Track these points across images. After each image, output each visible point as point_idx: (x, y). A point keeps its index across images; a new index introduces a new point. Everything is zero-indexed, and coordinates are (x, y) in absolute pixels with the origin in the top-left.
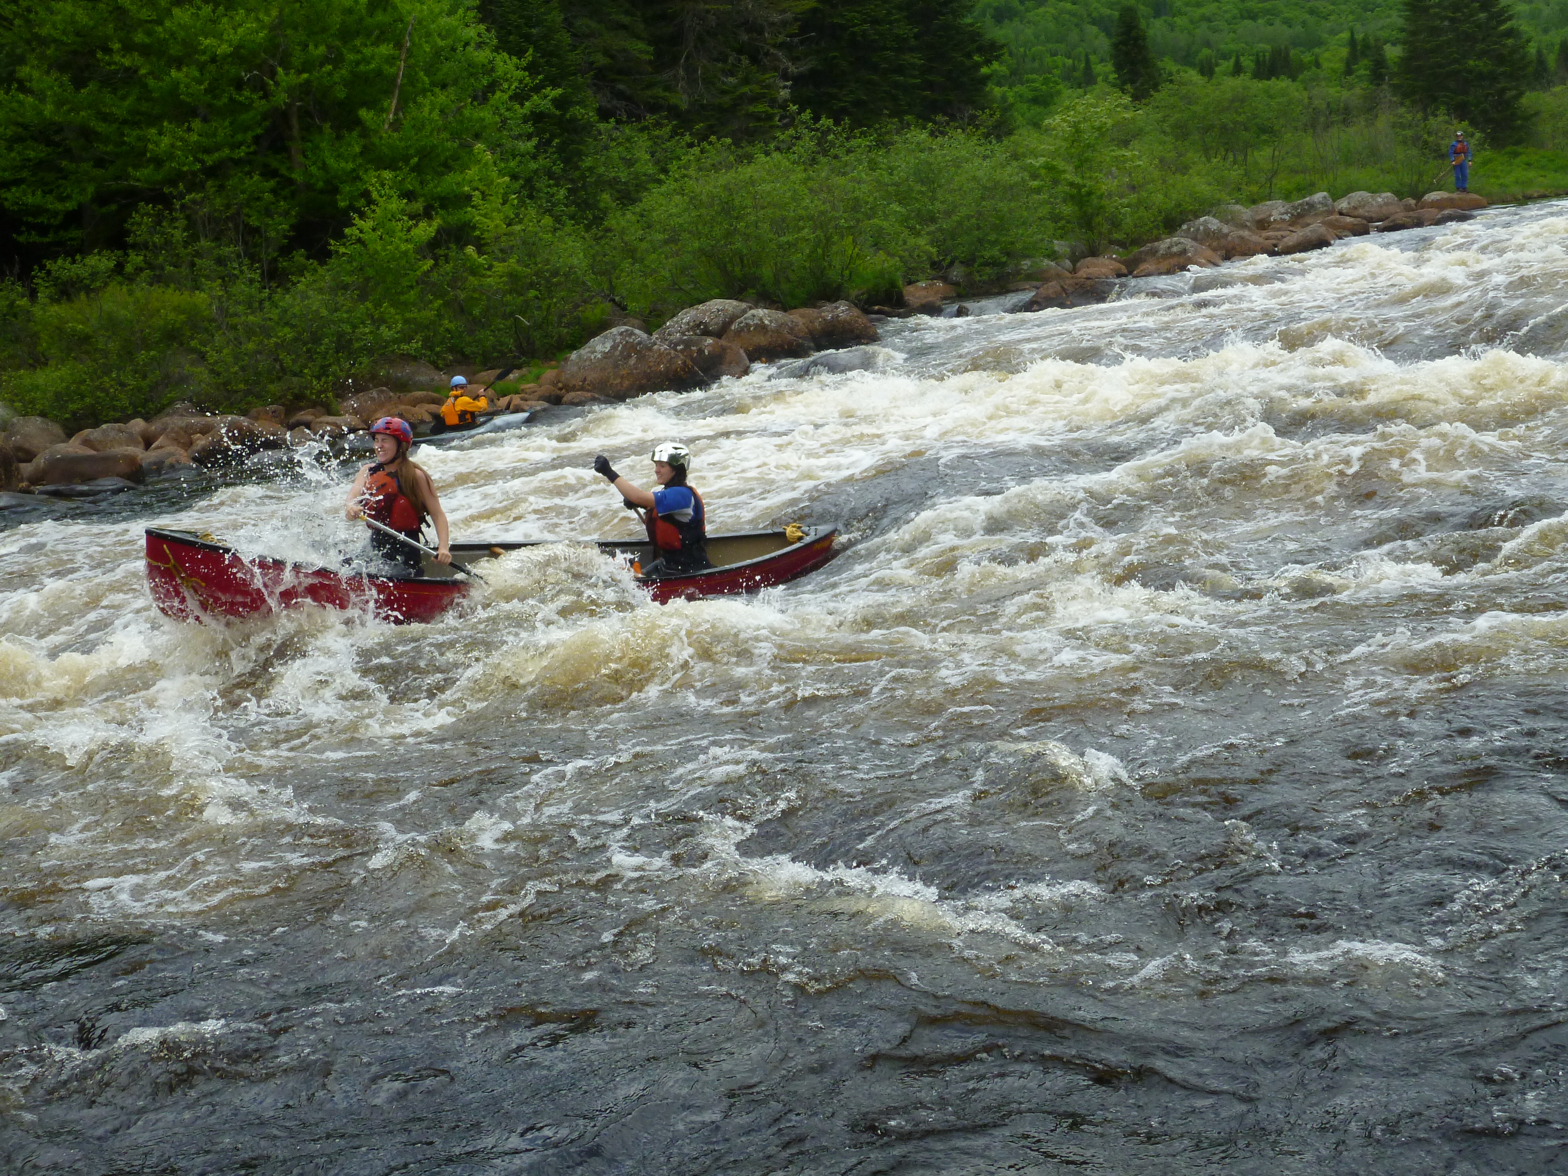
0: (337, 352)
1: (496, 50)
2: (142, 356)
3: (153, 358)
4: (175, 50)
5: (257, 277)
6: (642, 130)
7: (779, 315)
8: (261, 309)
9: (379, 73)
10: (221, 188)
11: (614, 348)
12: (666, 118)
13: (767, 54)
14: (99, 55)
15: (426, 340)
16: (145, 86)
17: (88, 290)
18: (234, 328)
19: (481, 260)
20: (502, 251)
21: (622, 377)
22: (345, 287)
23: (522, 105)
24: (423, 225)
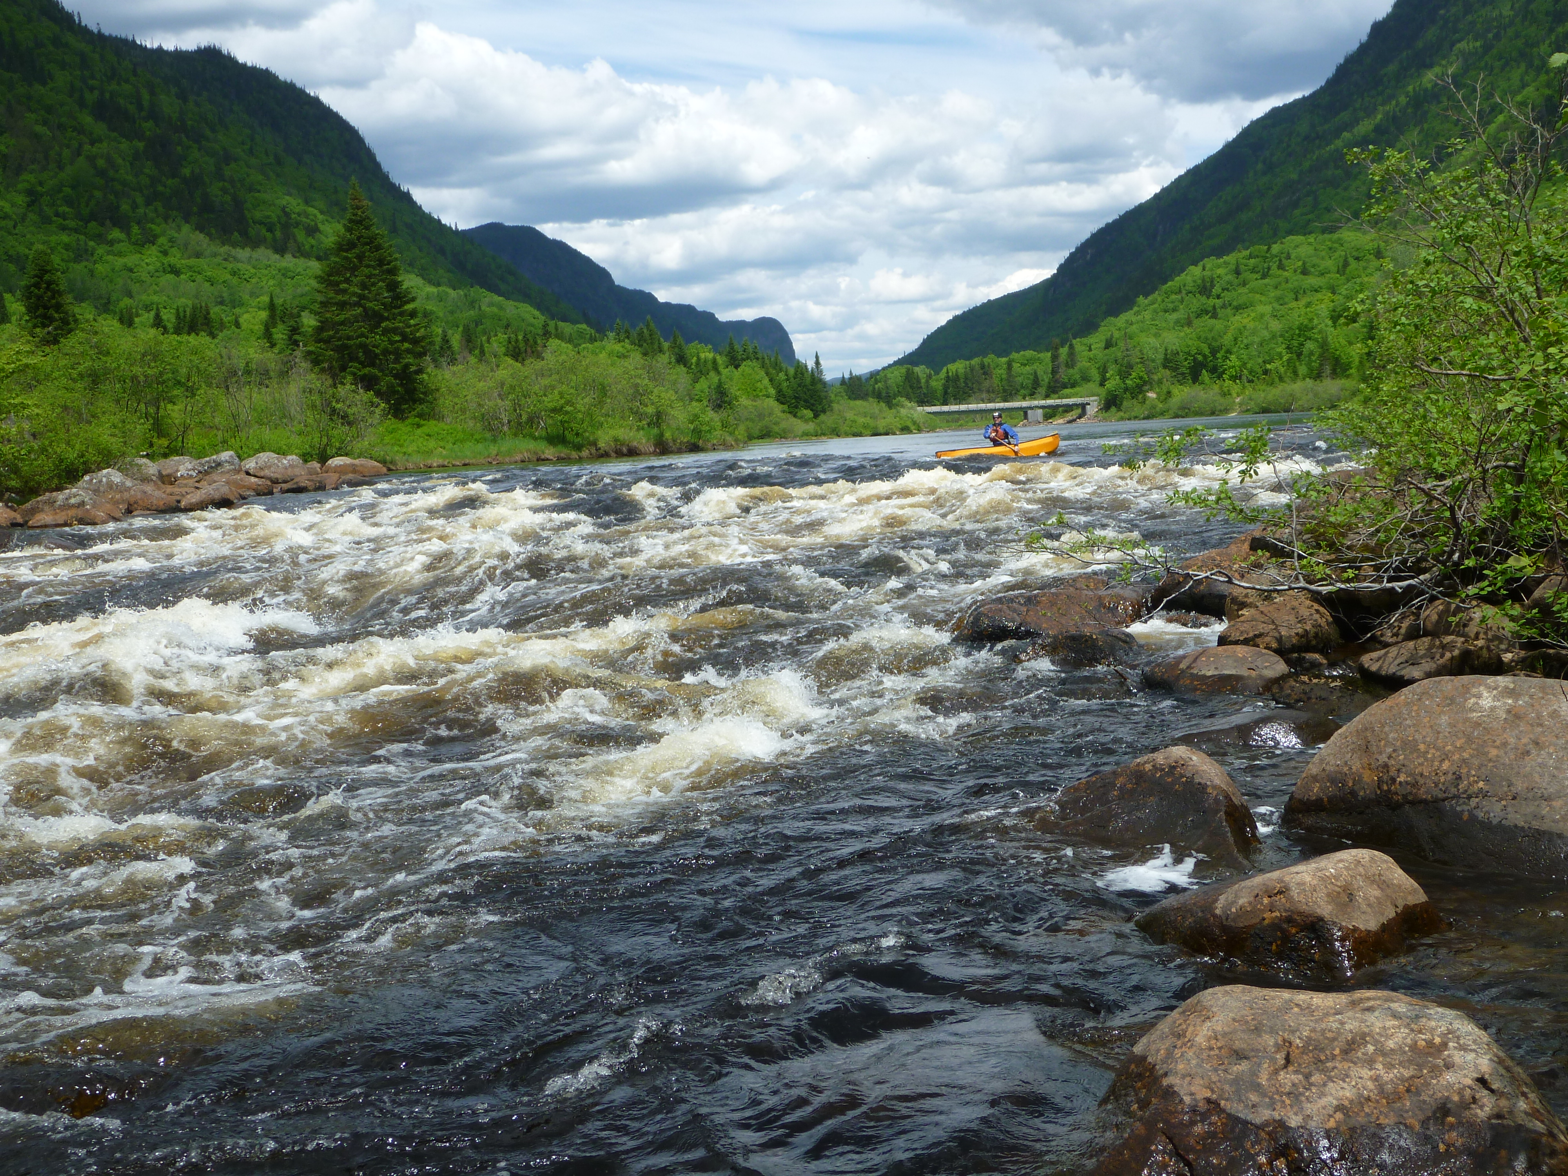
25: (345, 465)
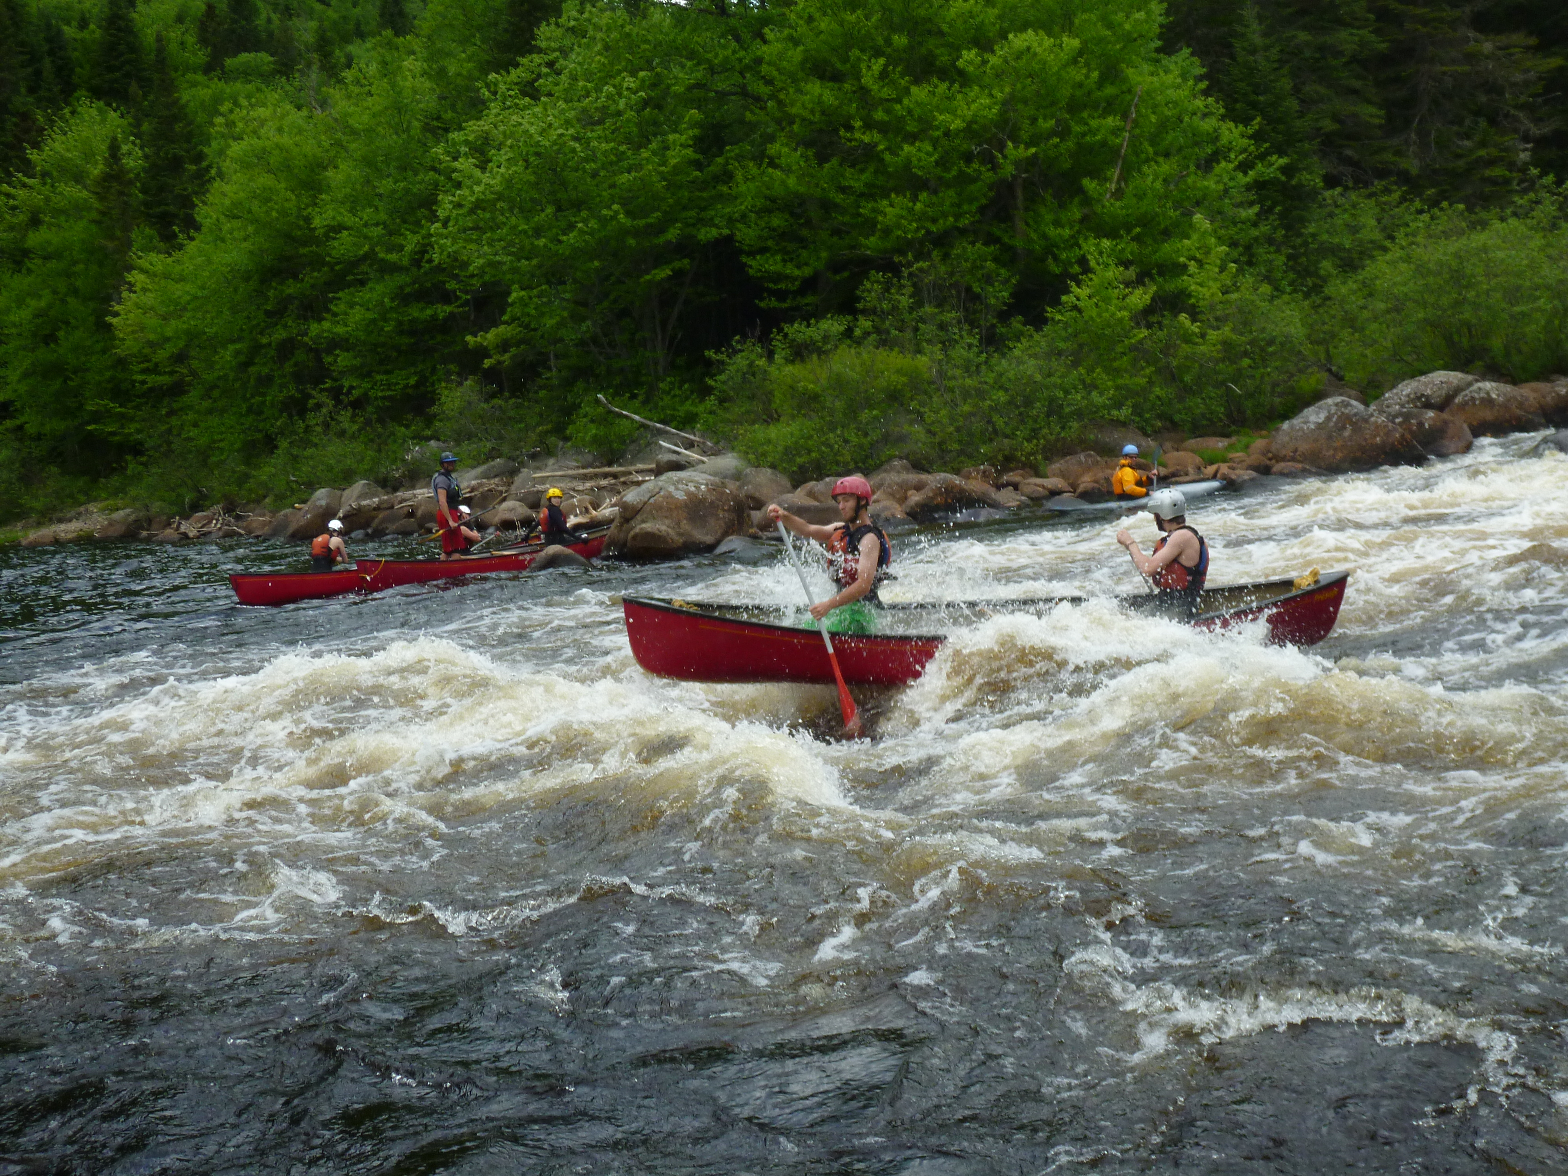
0: (1048, 416)
1: (1223, 118)
2: (865, 416)
3: (876, 418)
4: (912, 127)
5: (976, 342)
6: (1370, 196)
7: (1508, 388)
8: (978, 372)
9: (1104, 144)
10: (946, 256)
11: (1328, 418)
12: (1396, 183)
13: (1507, 116)
14: (842, 132)
15: (1135, 406)
16: (882, 160)
17: (820, 352)
18: (951, 390)
19: (1195, 328)
20: (1217, 319)
21: (1336, 449)
22: (1060, 353)
23: (1245, 173)
24: (1139, 292)
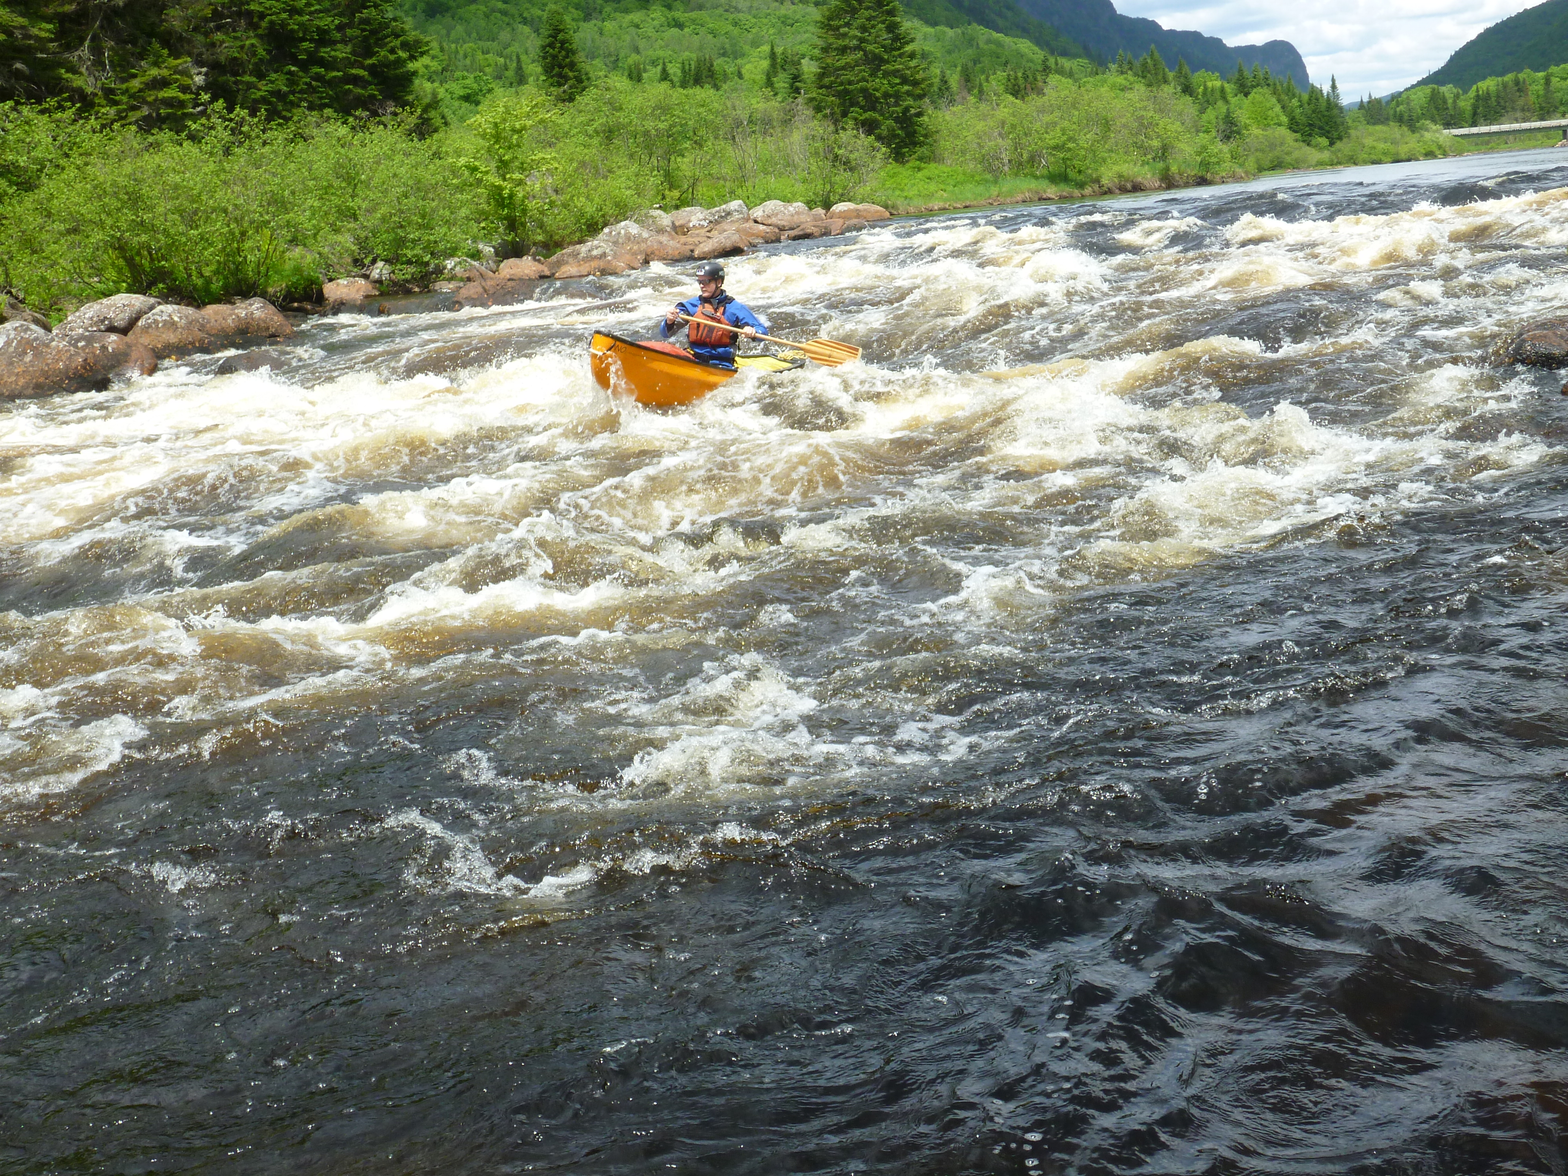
6: (42, 112)
7: (190, 310)
11: (8, 343)
12: (69, 100)
13: (180, 38)
21: (17, 374)
25: (849, 210)
